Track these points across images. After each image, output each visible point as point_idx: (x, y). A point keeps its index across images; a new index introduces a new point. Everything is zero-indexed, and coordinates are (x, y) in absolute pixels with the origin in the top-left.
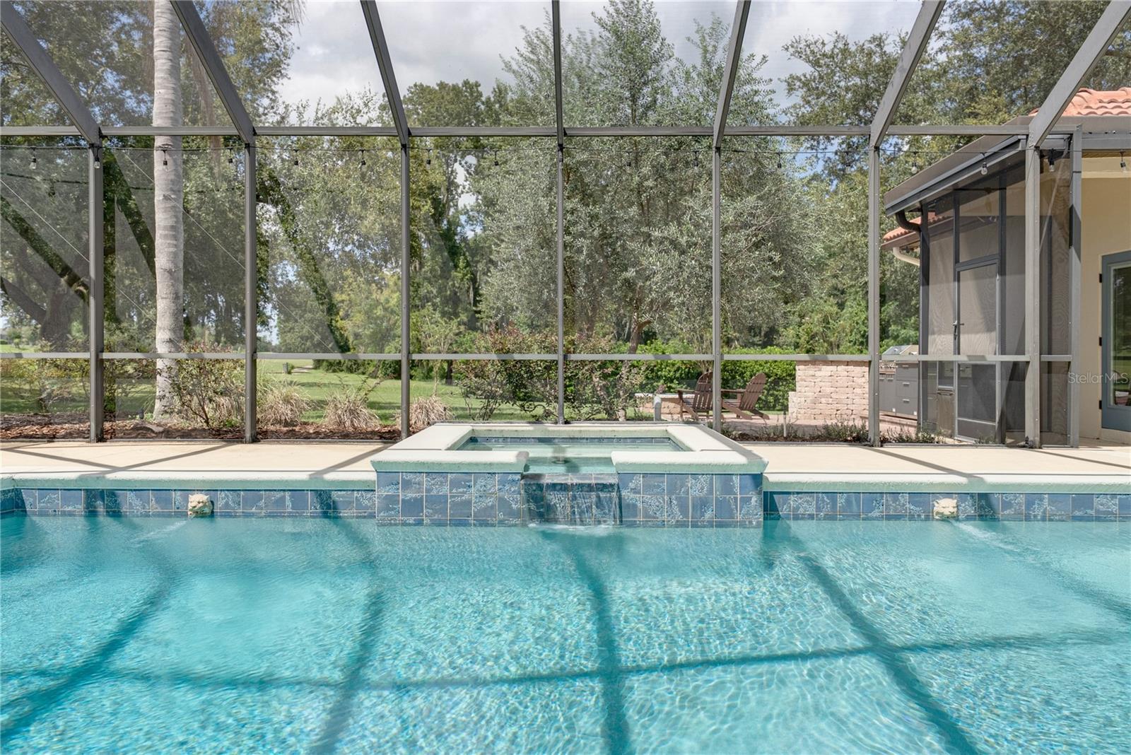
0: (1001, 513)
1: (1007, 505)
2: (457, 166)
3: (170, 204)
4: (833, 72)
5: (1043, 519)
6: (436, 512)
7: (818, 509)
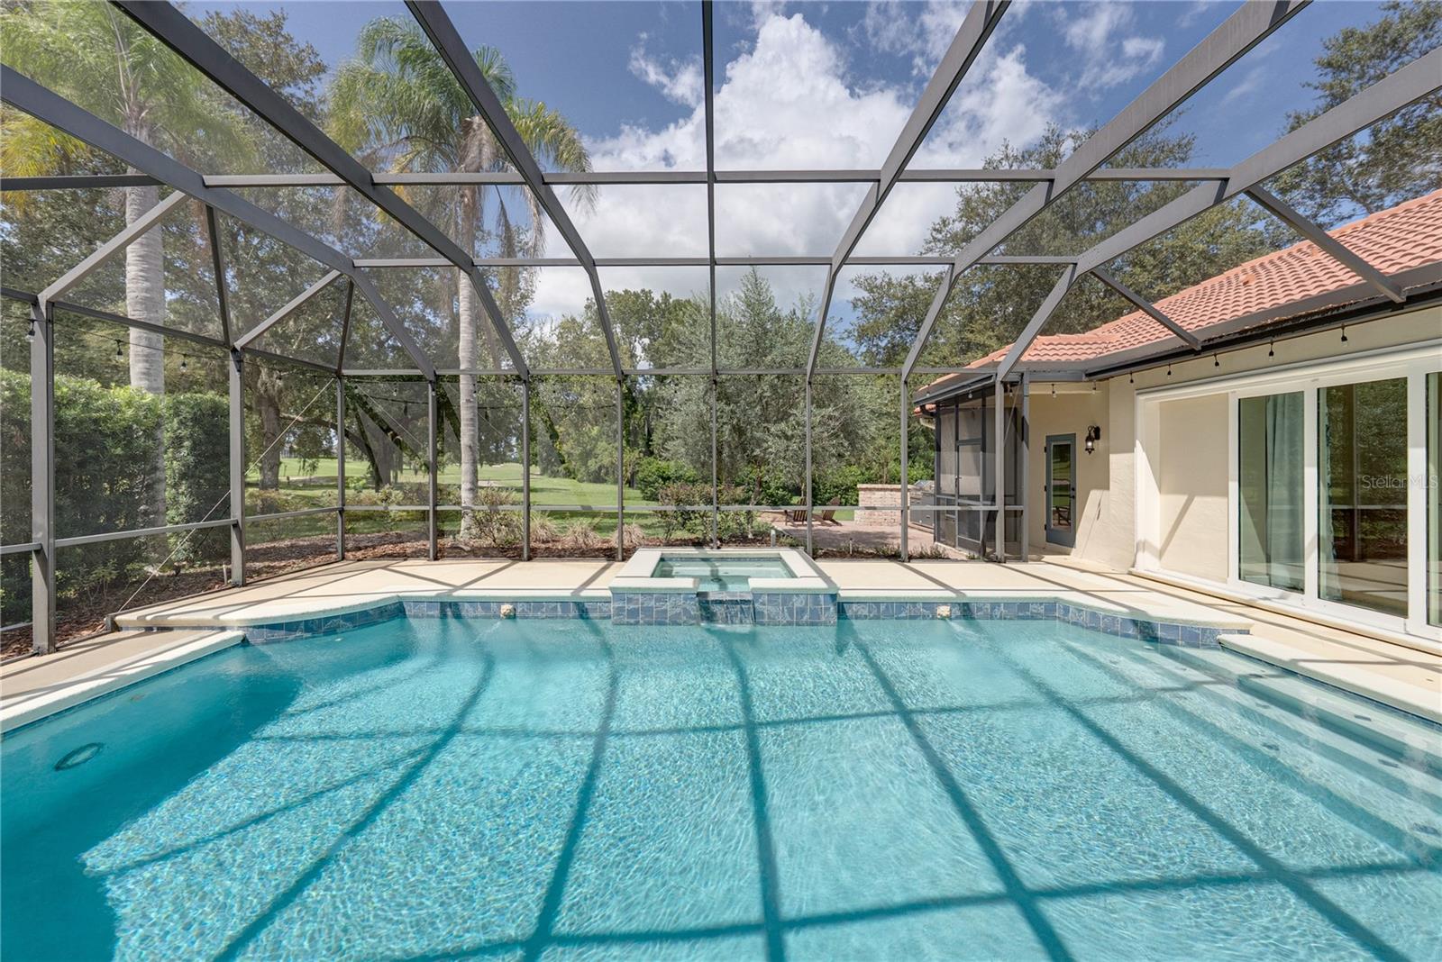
0: (977, 614)
1: (980, 609)
2: (636, 344)
3: (470, 405)
4: (882, 297)
5: (1001, 618)
6: (646, 616)
7: (870, 612)
